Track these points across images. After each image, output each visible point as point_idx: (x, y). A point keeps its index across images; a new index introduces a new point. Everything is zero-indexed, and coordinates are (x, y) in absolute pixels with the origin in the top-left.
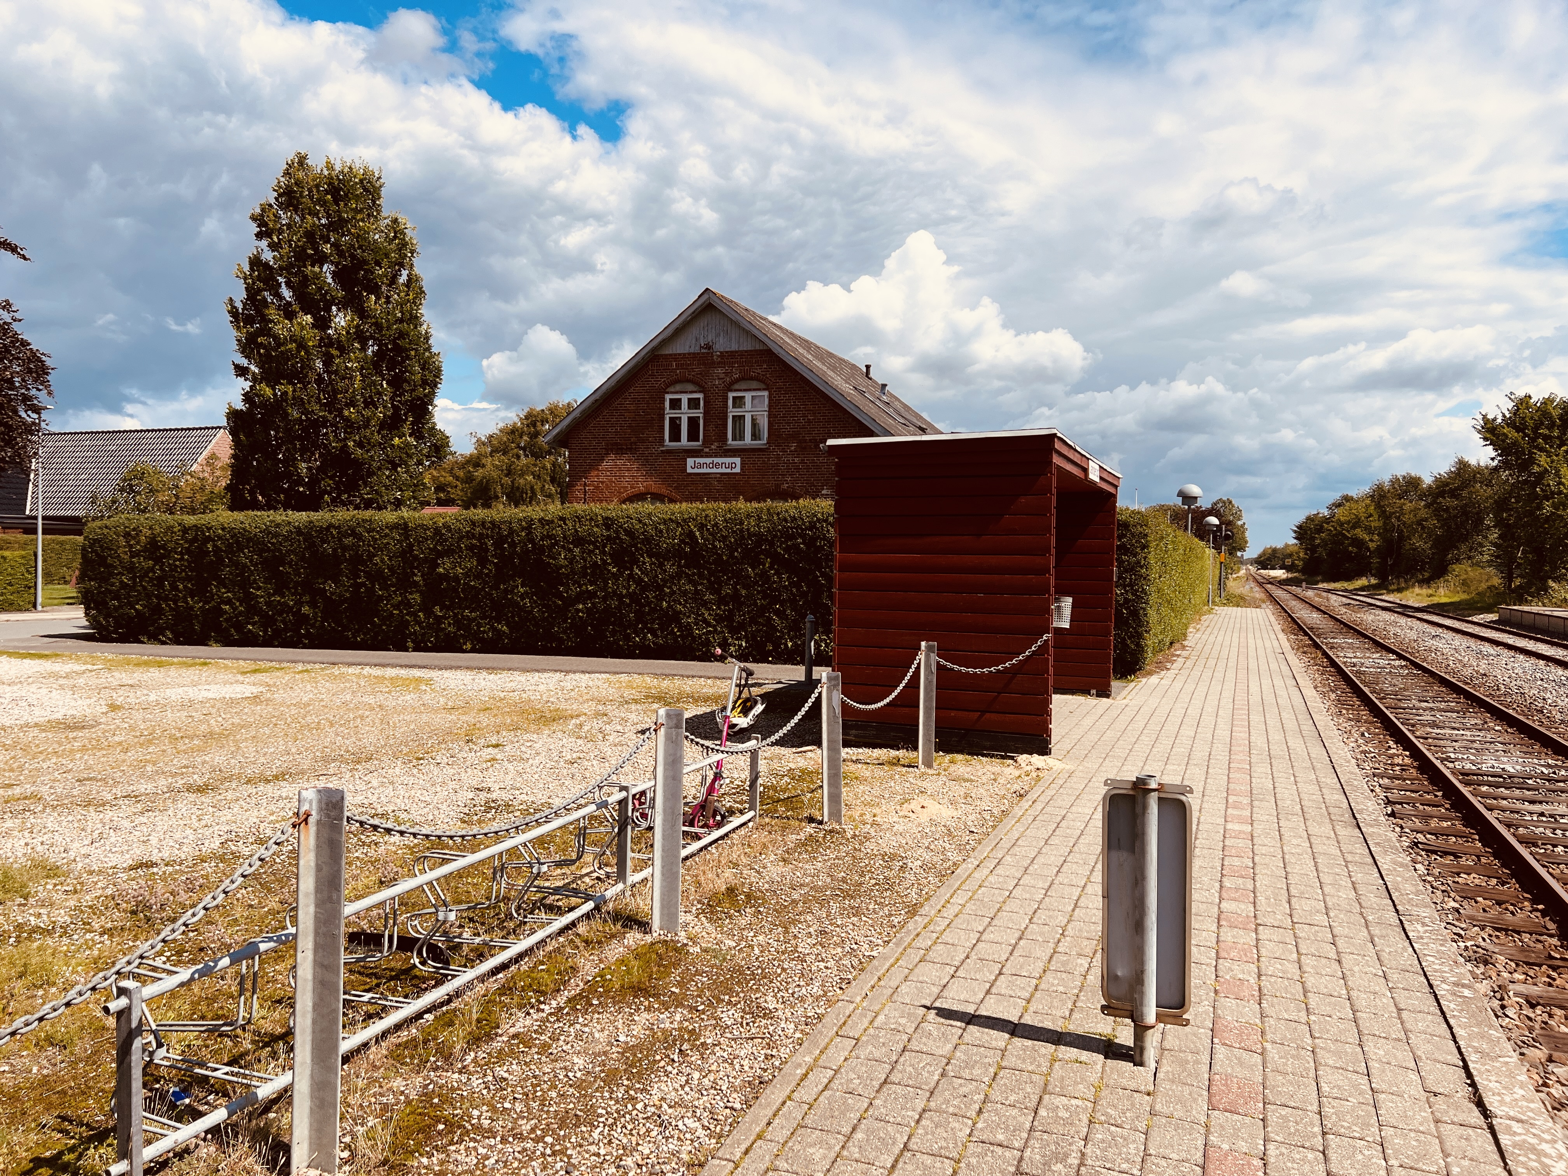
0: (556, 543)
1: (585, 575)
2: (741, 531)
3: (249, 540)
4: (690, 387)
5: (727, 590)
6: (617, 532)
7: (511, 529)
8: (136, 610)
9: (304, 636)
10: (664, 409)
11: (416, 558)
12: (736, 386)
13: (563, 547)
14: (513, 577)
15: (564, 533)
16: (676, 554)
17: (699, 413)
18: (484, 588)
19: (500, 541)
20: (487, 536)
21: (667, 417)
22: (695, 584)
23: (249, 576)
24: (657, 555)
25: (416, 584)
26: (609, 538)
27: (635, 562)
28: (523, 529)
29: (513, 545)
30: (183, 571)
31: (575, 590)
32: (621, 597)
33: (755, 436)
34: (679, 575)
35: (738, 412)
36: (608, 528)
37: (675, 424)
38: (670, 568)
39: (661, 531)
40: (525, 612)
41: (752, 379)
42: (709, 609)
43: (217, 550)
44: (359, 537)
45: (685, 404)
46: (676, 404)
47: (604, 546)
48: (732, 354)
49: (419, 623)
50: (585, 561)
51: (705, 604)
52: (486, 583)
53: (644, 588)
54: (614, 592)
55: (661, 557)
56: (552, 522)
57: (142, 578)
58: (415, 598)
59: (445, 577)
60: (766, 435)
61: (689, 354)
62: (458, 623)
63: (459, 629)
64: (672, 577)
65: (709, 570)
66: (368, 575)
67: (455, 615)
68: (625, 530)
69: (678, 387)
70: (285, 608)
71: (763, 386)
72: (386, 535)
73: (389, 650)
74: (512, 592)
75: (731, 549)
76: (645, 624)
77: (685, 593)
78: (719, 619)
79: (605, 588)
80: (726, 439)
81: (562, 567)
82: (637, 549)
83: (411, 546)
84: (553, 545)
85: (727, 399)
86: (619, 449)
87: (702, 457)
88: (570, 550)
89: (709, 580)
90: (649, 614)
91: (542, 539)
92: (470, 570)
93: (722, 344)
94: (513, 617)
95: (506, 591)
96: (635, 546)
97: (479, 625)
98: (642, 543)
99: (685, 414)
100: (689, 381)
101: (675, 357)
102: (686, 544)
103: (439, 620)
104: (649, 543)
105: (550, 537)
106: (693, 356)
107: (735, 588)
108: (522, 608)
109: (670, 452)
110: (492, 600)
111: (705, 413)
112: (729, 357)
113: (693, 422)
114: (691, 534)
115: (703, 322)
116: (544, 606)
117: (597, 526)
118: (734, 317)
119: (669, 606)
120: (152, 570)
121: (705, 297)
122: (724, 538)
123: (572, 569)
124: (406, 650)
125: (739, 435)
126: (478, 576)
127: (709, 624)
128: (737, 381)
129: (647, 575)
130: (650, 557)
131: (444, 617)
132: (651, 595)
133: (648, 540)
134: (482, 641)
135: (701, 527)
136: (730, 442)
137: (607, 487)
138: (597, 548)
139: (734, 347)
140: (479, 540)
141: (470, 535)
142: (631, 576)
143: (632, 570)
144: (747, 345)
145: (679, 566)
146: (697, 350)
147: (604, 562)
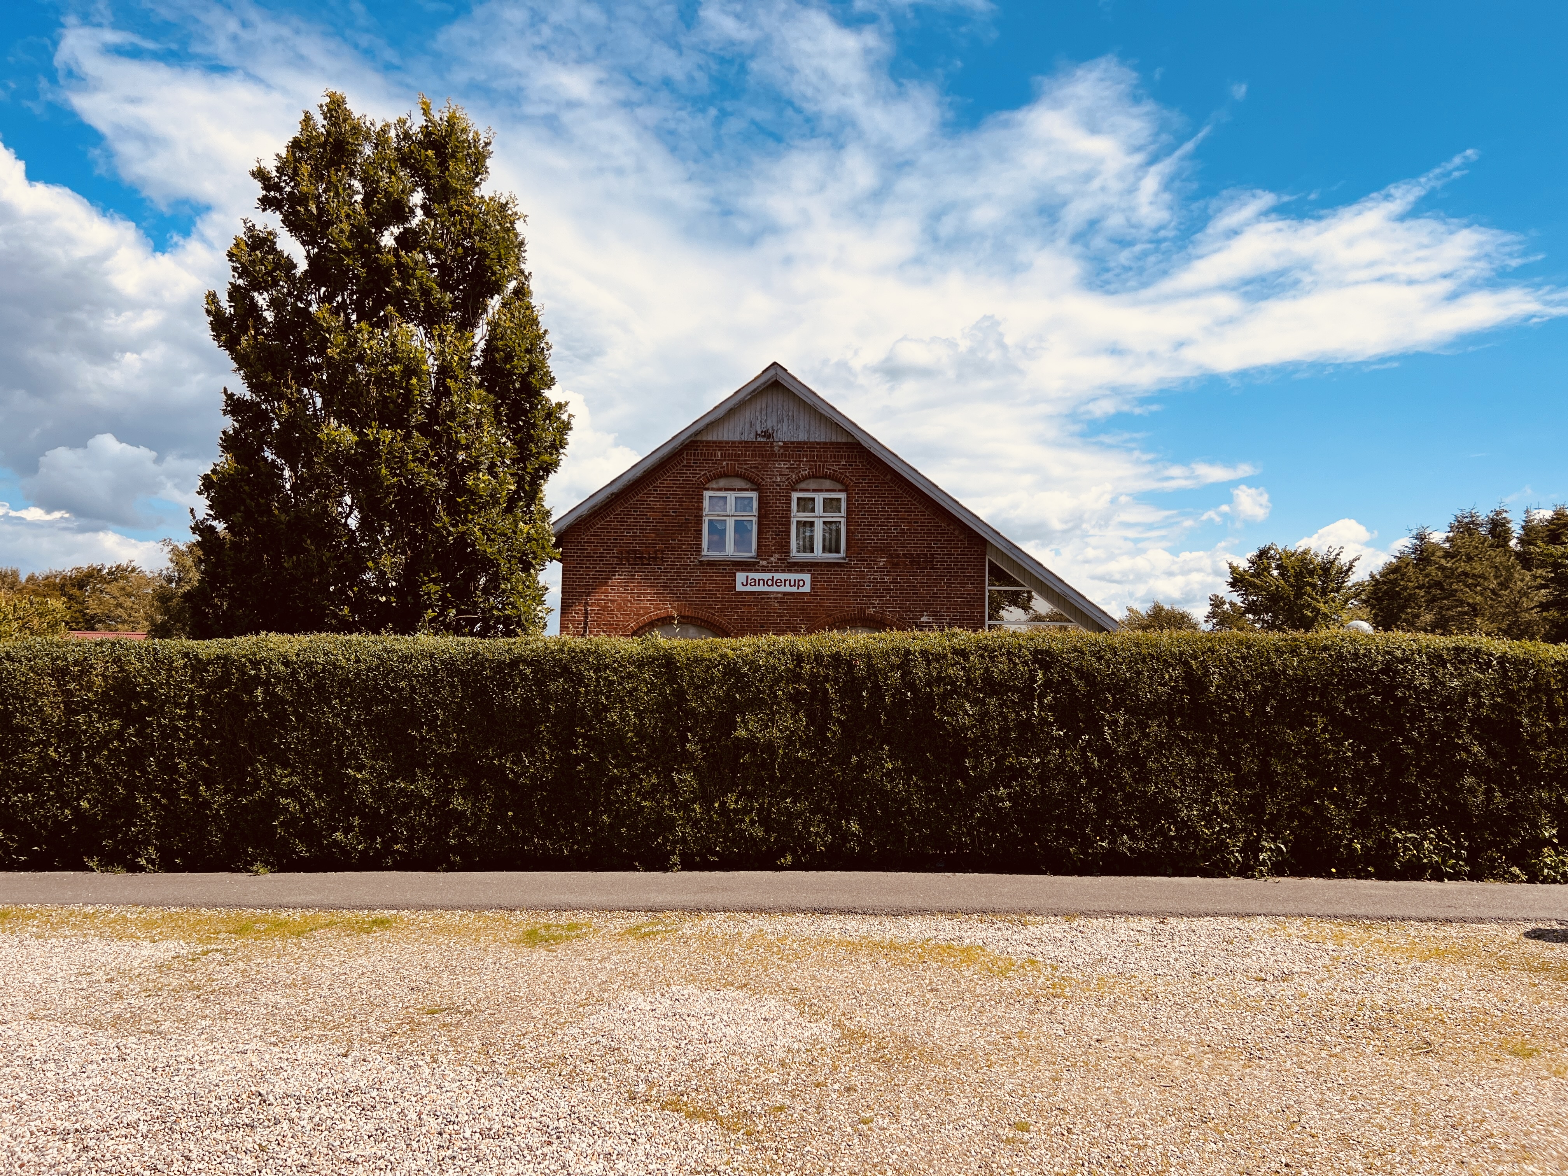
2: (1272, 673)
3: (346, 682)
4: (739, 483)
5: (1251, 765)
7: (871, 666)
8: (76, 810)
9: (453, 849)
10: (701, 509)
11: (691, 713)
12: (803, 485)
14: (874, 745)
16: (1166, 708)
17: (750, 516)
18: (819, 763)
20: (827, 678)
21: (706, 519)
22: (1198, 755)
23: (339, 747)
25: (687, 756)
30: (189, 737)
33: (827, 547)
35: (804, 516)
37: (718, 527)
40: (894, 800)
41: (825, 477)
43: (272, 701)
44: (580, 679)
45: (730, 504)
46: (718, 503)
48: (800, 446)
57: (96, 750)
58: (685, 779)
59: (750, 745)
60: (844, 547)
61: (740, 442)
66: (593, 743)
69: (722, 483)
70: (414, 801)
71: (839, 486)
72: (630, 676)
73: (635, 869)
74: (871, 768)
80: (790, 550)
81: (966, 728)
83: (680, 694)
85: (790, 499)
86: (637, 557)
87: (757, 571)
89: (1221, 749)
90: (1122, 803)
92: (796, 733)
93: (787, 433)
95: (861, 767)
98: (1109, 691)
99: (730, 519)
100: (738, 475)
101: (720, 445)
104: (1121, 691)
106: (746, 445)
108: (889, 795)
109: (710, 563)
110: (834, 782)
111: (760, 517)
112: (794, 449)
113: (740, 526)
115: (765, 403)
116: (931, 791)
118: (810, 399)
119: (1157, 791)
120: (119, 736)
121: (772, 372)
123: (984, 732)
125: (806, 545)
126: (810, 742)
128: (805, 478)
133: (1118, 687)
136: (796, 553)
137: (620, 607)
139: (802, 437)
140: (809, 684)
144: (820, 435)
146: (752, 438)
147: (1043, 721)
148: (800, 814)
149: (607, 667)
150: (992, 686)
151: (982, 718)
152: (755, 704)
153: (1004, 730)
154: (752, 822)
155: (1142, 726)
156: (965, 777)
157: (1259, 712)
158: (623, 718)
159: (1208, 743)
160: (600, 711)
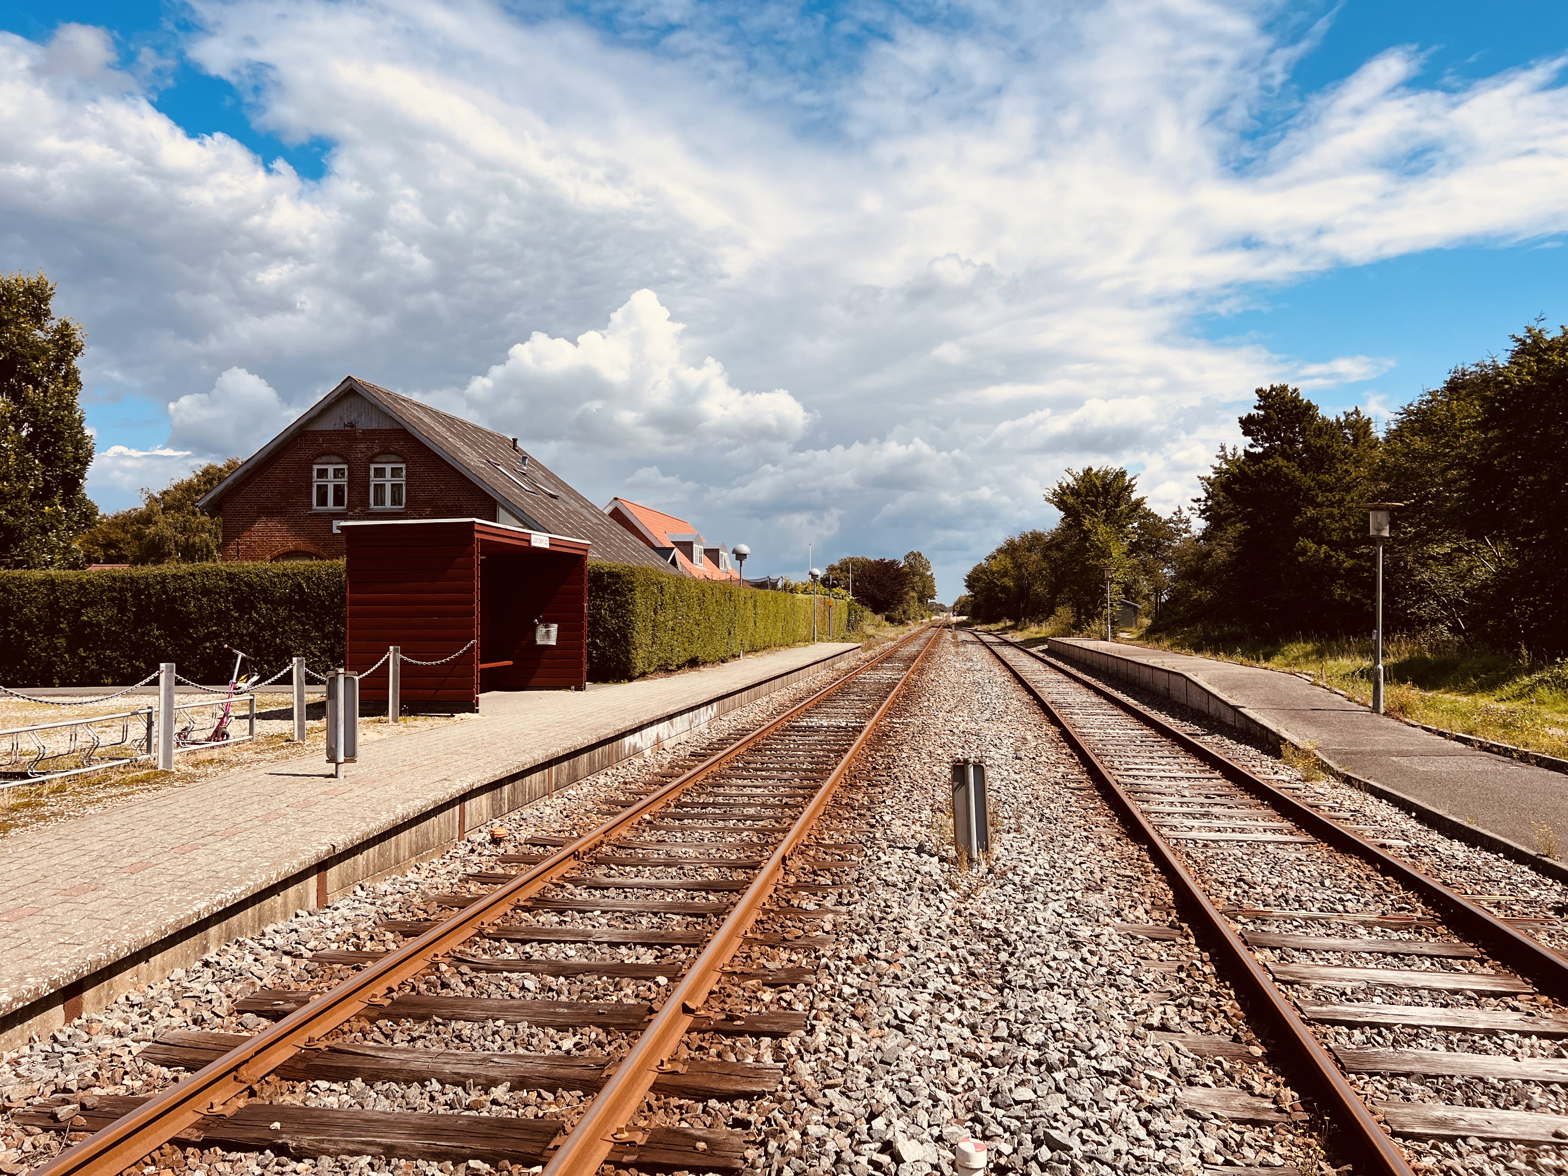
0: (187, 594)
1: (211, 619)
2: (340, 582)
4: (336, 459)
5: (329, 629)
6: (238, 584)
7: (147, 583)
10: (311, 477)
11: (62, 608)
12: (377, 459)
13: (193, 597)
14: (149, 623)
15: (193, 585)
16: (286, 601)
17: (343, 481)
18: (123, 632)
19: (137, 594)
20: (127, 590)
21: (315, 485)
22: (303, 624)
24: (271, 602)
25: (62, 630)
26: (231, 589)
27: (254, 608)
28: (158, 583)
29: (149, 596)
31: (203, 631)
32: (241, 636)
33: (394, 502)
34: (290, 618)
35: (379, 481)
36: (231, 581)
37: (322, 490)
38: (283, 612)
39: (275, 583)
41: (391, 453)
42: (315, 644)
44: (9, 592)
45: (331, 473)
46: (322, 473)
47: (228, 596)
48: (373, 432)
49: (66, 663)
50: (212, 608)
51: (312, 640)
52: (125, 627)
53: (262, 628)
54: (236, 632)
55: (275, 603)
56: (184, 577)
58: (61, 642)
59: (89, 624)
60: (404, 501)
61: (334, 431)
62: (99, 662)
63: (101, 667)
64: (284, 619)
65: (314, 613)
66: (18, 624)
67: (98, 655)
68: (245, 583)
69: (325, 459)
71: (401, 460)
72: (35, 590)
73: (37, 686)
74: (149, 635)
75: (332, 596)
76: (262, 657)
77: (295, 631)
78: (323, 651)
79: (228, 629)
80: (369, 504)
81: (192, 613)
82: (255, 598)
83: (57, 599)
84: (184, 596)
85: (369, 469)
86: (269, 512)
88: (199, 600)
89: (315, 621)
90: (265, 648)
91: (175, 591)
92: (111, 617)
93: (365, 423)
94: (150, 655)
95: (143, 634)
96: (253, 595)
97: (119, 663)
98: (260, 593)
99: (330, 484)
100: (333, 454)
101: (321, 433)
102: (295, 593)
103: (83, 660)
104: (266, 593)
105: (181, 589)
106: (338, 432)
107: (335, 626)
108: (157, 648)
109: (317, 515)
110: (131, 642)
111: (349, 482)
112: (370, 435)
113: (338, 489)
114: (299, 585)
115: (346, 404)
116: (177, 645)
117: (222, 580)
118: (374, 401)
119: (282, 642)
121: (348, 383)
122: (327, 588)
123: (201, 615)
124: (53, 685)
125: (380, 501)
126: (118, 622)
127: (315, 656)
128: (377, 455)
129: (263, 618)
130: (266, 603)
131: (87, 657)
132: (267, 634)
133: (264, 590)
134: (122, 675)
135: (308, 579)
136: (372, 506)
137: (259, 546)
138: (221, 597)
139: (374, 426)
140: (119, 593)
141: (111, 589)
142: (250, 619)
143: (251, 614)
144: (386, 425)
145: (290, 610)
146: (342, 427)
147: (228, 608)
148: (115, 658)
149: (23, 586)
150: (206, 592)
151: (200, 608)
152: (92, 603)
153: (211, 613)
154: (93, 663)
155: (275, 609)
156: (192, 638)
157: (332, 601)
158: (31, 612)
159: (308, 617)
160: (20, 608)
